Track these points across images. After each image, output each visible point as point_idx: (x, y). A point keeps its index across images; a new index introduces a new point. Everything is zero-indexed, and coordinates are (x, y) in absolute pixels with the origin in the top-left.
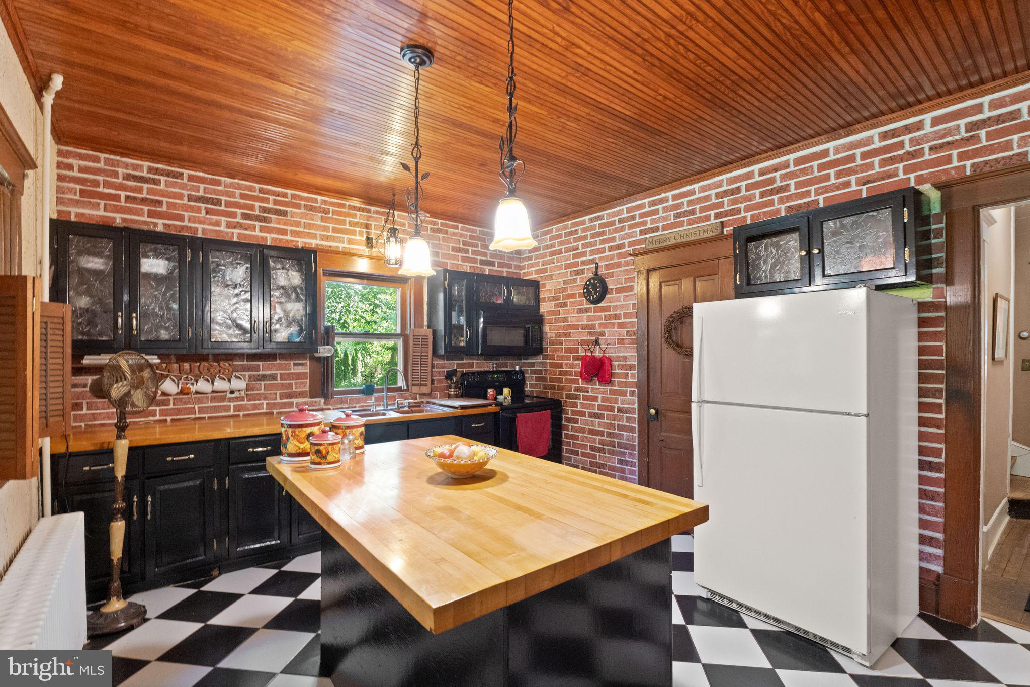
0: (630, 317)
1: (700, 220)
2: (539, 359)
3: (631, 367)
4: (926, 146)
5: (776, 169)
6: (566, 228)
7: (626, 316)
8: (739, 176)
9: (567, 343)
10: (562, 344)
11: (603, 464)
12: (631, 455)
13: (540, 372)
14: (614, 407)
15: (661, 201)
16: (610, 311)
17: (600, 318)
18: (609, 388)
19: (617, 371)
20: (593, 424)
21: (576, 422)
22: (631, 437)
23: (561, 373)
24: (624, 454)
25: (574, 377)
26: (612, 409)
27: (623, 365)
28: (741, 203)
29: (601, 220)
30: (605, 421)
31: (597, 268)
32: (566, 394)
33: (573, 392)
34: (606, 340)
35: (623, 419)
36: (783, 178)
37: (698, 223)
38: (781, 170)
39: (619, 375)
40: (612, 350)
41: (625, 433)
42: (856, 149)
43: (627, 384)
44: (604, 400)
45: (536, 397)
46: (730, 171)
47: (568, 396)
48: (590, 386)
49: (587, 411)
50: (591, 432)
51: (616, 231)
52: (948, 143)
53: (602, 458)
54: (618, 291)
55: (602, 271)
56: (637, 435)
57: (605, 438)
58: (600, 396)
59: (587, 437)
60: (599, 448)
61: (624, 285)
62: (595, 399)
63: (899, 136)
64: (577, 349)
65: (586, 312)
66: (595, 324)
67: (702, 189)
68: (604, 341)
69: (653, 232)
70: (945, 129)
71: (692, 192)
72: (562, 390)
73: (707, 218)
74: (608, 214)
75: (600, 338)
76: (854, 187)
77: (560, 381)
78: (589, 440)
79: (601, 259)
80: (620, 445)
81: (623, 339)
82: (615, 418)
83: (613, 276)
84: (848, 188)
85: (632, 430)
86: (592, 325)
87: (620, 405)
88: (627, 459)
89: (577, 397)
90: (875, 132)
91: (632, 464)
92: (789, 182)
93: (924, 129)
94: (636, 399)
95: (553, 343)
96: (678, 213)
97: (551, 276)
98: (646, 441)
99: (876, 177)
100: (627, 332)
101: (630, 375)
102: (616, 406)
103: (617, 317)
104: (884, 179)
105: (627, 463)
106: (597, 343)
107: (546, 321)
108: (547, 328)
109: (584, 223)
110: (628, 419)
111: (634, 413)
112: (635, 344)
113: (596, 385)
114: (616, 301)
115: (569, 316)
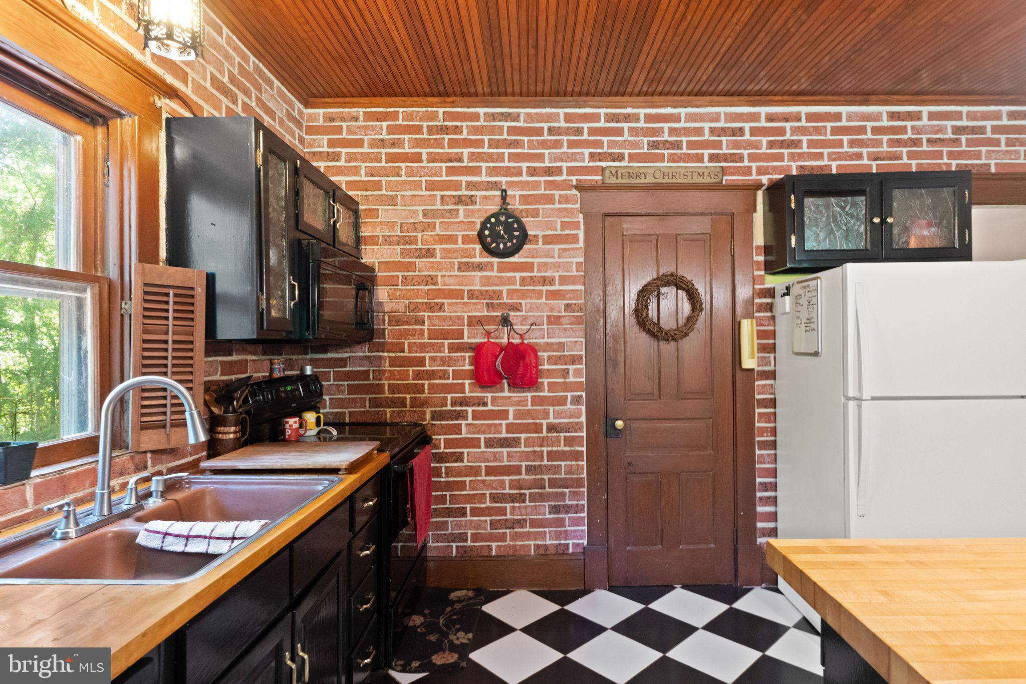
0: (573, 283)
1: (688, 158)
2: (362, 352)
3: (574, 360)
4: (924, 137)
5: (786, 118)
6: (433, 117)
7: (564, 280)
8: (742, 114)
9: (436, 322)
10: (423, 323)
11: (519, 521)
12: (576, 495)
13: (365, 375)
14: (541, 425)
15: (627, 118)
16: (533, 271)
17: (512, 281)
18: (529, 395)
19: (546, 367)
20: (496, 457)
21: (459, 458)
22: (574, 468)
23: (418, 375)
24: (563, 495)
25: (450, 381)
26: (537, 428)
27: (560, 357)
28: (745, 148)
29: (514, 121)
30: (523, 448)
31: (504, 197)
32: (433, 412)
33: (449, 408)
34: (525, 318)
35: (559, 441)
36: (795, 132)
37: (685, 162)
38: (792, 121)
39: (550, 373)
40: (538, 334)
41: (563, 463)
42: (867, 121)
43: (567, 387)
44: (518, 415)
45: (349, 424)
46: (732, 104)
47: (436, 416)
48: (489, 395)
49: (482, 437)
50: (490, 471)
51: (544, 144)
52: (940, 140)
53: (517, 511)
54: (548, 240)
55: (515, 205)
56: (585, 463)
57: (524, 476)
58: (511, 410)
59: (483, 481)
60: (510, 495)
61: (559, 232)
62: (503, 415)
63: (903, 120)
64: (462, 331)
65: (481, 270)
66: (501, 291)
67: (691, 118)
68: (519, 319)
69: (614, 160)
70: (938, 126)
71: (677, 118)
72: (422, 406)
73: (700, 158)
74: (528, 114)
75: (511, 313)
76: (865, 161)
77: (420, 389)
78: (489, 486)
79: (512, 184)
80: (553, 483)
81: (559, 317)
82: (542, 442)
83: (537, 215)
84: (860, 160)
85: (577, 456)
86: (494, 291)
87: (551, 420)
88: (568, 502)
89: (461, 415)
90: (884, 109)
91: (577, 509)
92: (800, 138)
93: (922, 120)
94: (584, 408)
95: (396, 320)
96: (654, 142)
97: (393, 198)
98: (603, 469)
99: (884, 155)
100: (567, 306)
101: (571, 372)
102: (544, 422)
103: (545, 281)
104: (891, 160)
105: (567, 509)
106: (505, 321)
107: (379, 280)
108: (382, 294)
109: (476, 117)
110: (569, 441)
111: (581, 430)
112: (581, 324)
113: (502, 391)
114: (546, 256)
115: (440, 274)
